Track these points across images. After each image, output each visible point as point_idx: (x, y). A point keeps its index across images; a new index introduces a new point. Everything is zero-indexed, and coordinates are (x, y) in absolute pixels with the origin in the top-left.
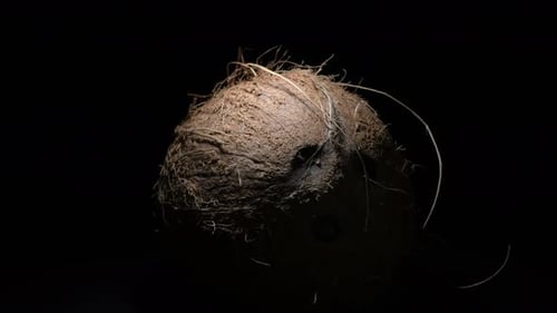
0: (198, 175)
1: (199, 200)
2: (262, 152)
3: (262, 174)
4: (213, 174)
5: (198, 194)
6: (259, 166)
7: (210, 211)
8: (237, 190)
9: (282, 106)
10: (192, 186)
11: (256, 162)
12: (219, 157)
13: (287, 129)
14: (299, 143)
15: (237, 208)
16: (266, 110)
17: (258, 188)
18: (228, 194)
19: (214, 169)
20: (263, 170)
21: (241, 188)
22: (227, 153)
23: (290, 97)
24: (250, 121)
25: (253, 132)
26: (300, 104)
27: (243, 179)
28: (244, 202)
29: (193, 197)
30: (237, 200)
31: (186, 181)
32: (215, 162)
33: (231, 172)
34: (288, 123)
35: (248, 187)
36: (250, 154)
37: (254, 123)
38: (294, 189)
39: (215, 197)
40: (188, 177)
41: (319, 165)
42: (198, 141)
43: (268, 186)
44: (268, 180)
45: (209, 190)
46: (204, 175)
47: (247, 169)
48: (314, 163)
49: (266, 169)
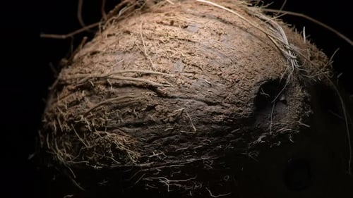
0: (128, 125)
1: (134, 156)
2: (215, 92)
3: (221, 118)
4: (151, 123)
5: (132, 147)
6: (214, 108)
7: (152, 166)
8: (190, 138)
9: (223, 37)
10: (120, 140)
11: (210, 104)
12: (156, 102)
13: (240, 63)
14: (259, 78)
15: (192, 160)
16: (205, 43)
17: (217, 133)
18: (177, 143)
19: (152, 117)
20: (222, 113)
21: (195, 135)
22: (166, 96)
23: (226, 26)
24: (188, 57)
25: (196, 70)
26: (243, 33)
27: (197, 125)
28: (201, 152)
29: (124, 153)
30: (191, 150)
31: (109, 134)
32: (151, 108)
33: (177, 119)
34: (239, 56)
35: (203, 135)
36: (200, 96)
37: (195, 60)
38: (261, 131)
39: (159, 149)
40: (110, 130)
41: (285, 102)
42: (116, 86)
43: (229, 131)
44: (229, 124)
45: (150, 142)
46: (136, 125)
47: (200, 113)
48: (278, 100)
49: (225, 111)
